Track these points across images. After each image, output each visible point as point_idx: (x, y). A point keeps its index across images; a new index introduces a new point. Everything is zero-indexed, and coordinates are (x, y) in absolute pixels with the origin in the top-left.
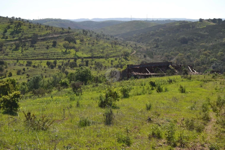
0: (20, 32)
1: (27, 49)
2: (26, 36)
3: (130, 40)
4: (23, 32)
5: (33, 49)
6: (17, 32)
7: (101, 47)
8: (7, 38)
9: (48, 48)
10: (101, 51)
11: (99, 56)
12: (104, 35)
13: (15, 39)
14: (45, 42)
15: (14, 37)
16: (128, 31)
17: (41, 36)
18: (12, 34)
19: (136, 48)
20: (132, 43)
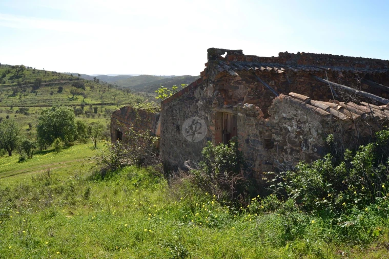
0: (21, 77)
1: (27, 95)
2: (27, 81)
3: (142, 91)
4: (24, 77)
5: (34, 94)
6: (18, 77)
7: (114, 94)
8: (4, 83)
9: (51, 94)
10: (113, 98)
11: (109, 102)
12: (117, 86)
13: (14, 84)
14: (49, 88)
15: (13, 82)
16: (139, 83)
17: (45, 82)
18: (11, 78)
19: (148, 97)
20: (143, 93)
